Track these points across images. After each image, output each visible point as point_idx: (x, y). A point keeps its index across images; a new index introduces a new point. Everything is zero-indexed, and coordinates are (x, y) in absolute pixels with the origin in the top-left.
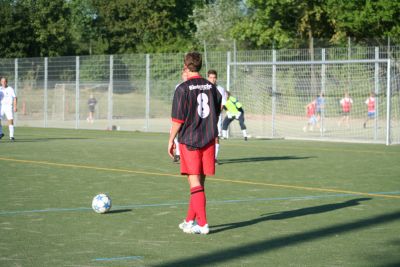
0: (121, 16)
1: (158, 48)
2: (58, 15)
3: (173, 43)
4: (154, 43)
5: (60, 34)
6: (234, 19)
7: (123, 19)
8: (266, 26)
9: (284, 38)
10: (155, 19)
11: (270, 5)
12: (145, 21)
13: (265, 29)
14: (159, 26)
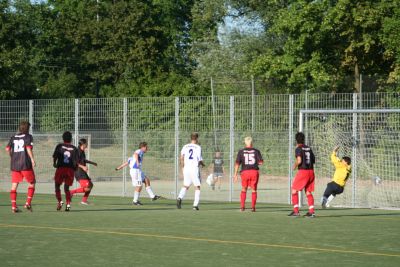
0: (94, 43)
1: (145, 86)
2: (13, 41)
3: (164, 80)
4: (139, 80)
5: (17, 67)
6: (250, 51)
7: (98, 47)
8: (299, 60)
9: (321, 77)
10: (140, 48)
11: (305, 31)
12: (127, 51)
13: (298, 64)
14: (146, 58)
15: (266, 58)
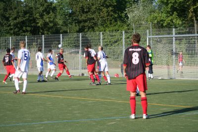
0: (85, 10)
1: (107, 28)
2: (49, 11)
3: (115, 26)
4: (104, 26)
5: (50, 22)
8: (169, 15)
9: (178, 22)
10: (105, 12)
11: (171, 3)
13: (168, 17)
15: (156, 15)
